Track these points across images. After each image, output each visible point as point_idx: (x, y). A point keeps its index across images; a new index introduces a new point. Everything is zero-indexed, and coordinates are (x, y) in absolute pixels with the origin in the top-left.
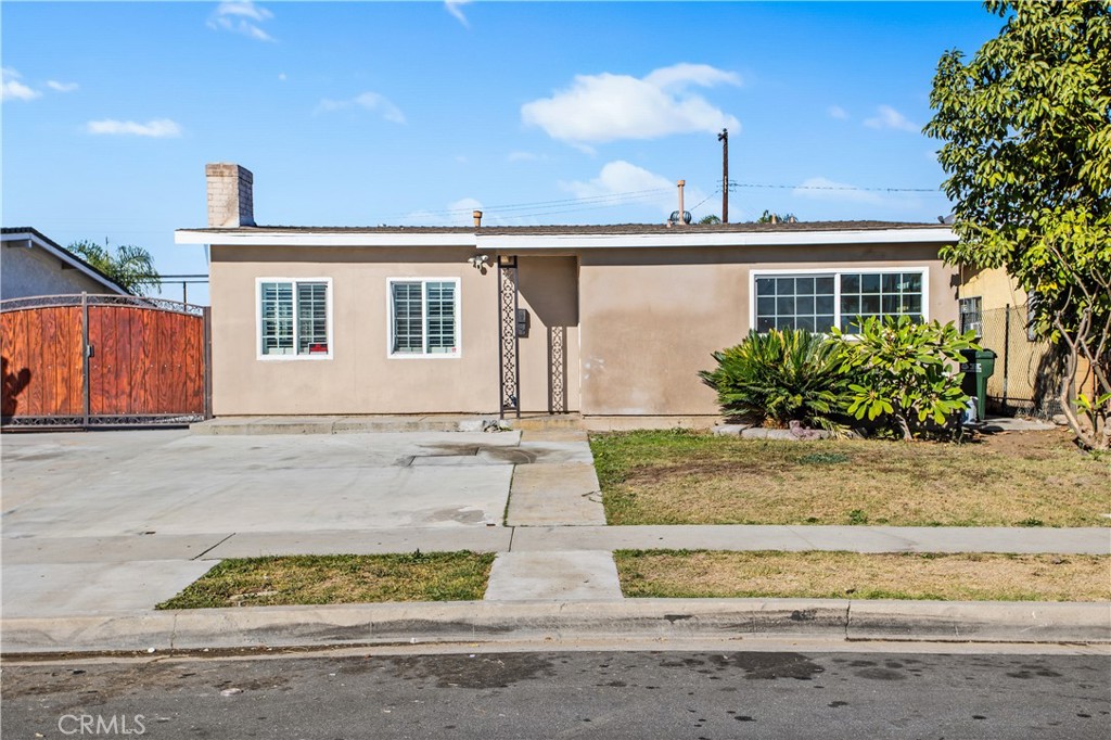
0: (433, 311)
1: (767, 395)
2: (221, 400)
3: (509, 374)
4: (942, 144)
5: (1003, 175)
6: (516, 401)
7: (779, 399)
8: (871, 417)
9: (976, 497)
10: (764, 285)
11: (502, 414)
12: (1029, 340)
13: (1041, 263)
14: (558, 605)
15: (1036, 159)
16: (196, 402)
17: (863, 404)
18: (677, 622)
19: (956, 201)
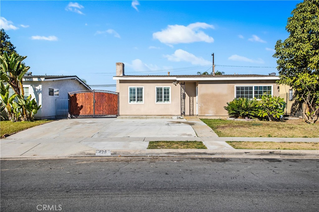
0: (165, 93)
1: (240, 112)
2: (121, 112)
3: (183, 107)
4: (278, 59)
5: (291, 66)
6: (184, 113)
7: (243, 112)
8: (263, 116)
9: (291, 132)
10: (238, 88)
11: (181, 115)
12: (289, 100)
13: (299, 84)
14: (223, 150)
15: (298, 63)
16: (116, 112)
17: (261, 114)
18: (247, 153)
19: (279, 71)
